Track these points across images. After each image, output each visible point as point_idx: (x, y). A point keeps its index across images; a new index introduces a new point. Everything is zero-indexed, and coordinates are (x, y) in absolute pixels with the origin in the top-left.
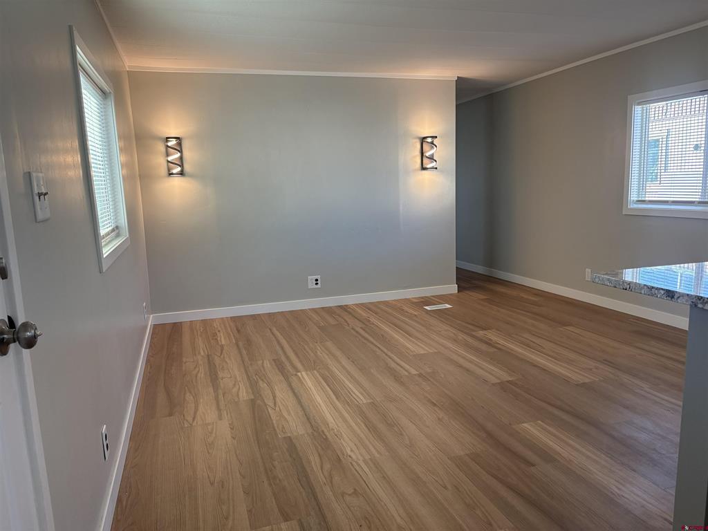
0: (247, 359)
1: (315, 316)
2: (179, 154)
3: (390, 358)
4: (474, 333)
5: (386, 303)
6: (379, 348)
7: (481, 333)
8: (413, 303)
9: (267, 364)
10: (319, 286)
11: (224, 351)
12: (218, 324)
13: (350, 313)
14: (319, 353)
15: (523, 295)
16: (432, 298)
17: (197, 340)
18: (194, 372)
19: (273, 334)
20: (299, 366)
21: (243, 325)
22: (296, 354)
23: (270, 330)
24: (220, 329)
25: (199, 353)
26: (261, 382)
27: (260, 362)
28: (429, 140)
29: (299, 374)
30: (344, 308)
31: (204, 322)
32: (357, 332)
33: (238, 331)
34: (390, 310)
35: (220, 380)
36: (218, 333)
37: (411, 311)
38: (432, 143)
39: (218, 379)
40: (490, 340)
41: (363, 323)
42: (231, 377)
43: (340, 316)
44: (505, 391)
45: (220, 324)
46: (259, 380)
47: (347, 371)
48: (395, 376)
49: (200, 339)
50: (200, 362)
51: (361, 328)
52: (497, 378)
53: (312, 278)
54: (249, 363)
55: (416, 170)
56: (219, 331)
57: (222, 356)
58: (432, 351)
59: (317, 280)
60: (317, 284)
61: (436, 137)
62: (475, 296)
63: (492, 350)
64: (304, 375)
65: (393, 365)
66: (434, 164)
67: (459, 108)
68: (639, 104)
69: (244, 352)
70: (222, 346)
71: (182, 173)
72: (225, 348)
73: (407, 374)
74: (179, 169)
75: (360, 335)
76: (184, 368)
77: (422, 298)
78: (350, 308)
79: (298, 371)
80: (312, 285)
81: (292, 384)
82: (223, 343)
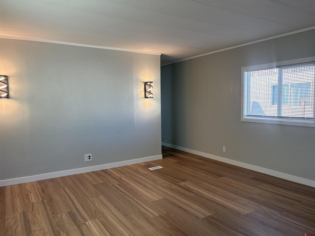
0: (50, 213)
1: (89, 178)
2: (6, 86)
3: (140, 205)
4: (179, 184)
5: (127, 167)
6: (132, 198)
7: (183, 184)
8: (142, 166)
9: (65, 217)
10: (91, 160)
11: (34, 208)
12: (29, 186)
13: (109, 175)
14: (97, 205)
15: (193, 159)
16: (150, 162)
17: (15, 199)
18: (14, 228)
19: (66, 192)
20: (86, 216)
21: (46, 186)
22: (83, 207)
23: (63, 189)
24: (30, 190)
25: (17, 210)
26: (62, 232)
27: (59, 215)
28: (149, 83)
29: (87, 223)
30: (105, 171)
31: (20, 185)
32: (116, 188)
33: (43, 191)
34: (131, 172)
35: (33, 232)
36: (29, 193)
37: (142, 171)
38: (150, 85)
39: (31, 232)
40: (189, 188)
41: (118, 181)
42: (41, 230)
43: (104, 177)
44: (211, 224)
45: (31, 186)
46: (60, 230)
47: (117, 218)
48: (146, 219)
49: (18, 198)
50: (18, 218)
51: (118, 184)
52: (203, 214)
53: (87, 156)
54: (52, 216)
55: (142, 98)
56: (30, 192)
57: (33, 212)
58: (161, 198)
59: (89, 156)
60: (89, 159)
61: (152, 82)
62: (171, 160)
63: (193, 195)
64: (90, 223)
65: (143, 210)
66: (151, 96)
67: (162, 68)
68: (246, 71)
69: (48, 208)
70: (33, 204)
71: (8, 97)
72: (35, 205)
73: (153, 216)
74: (6, 94)
75: (119, 189)
76: (6, 225)
77: (146, 163)
78: (109, 171)
79: (86, 220)
80: (87, 159)
81: (84, 232)
82: (34, 201)
